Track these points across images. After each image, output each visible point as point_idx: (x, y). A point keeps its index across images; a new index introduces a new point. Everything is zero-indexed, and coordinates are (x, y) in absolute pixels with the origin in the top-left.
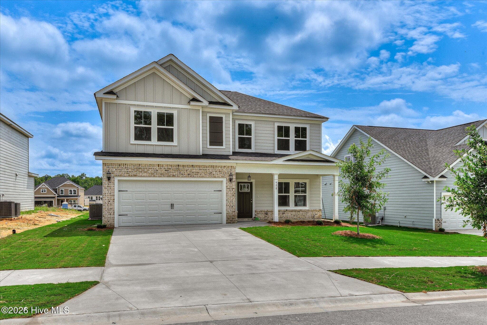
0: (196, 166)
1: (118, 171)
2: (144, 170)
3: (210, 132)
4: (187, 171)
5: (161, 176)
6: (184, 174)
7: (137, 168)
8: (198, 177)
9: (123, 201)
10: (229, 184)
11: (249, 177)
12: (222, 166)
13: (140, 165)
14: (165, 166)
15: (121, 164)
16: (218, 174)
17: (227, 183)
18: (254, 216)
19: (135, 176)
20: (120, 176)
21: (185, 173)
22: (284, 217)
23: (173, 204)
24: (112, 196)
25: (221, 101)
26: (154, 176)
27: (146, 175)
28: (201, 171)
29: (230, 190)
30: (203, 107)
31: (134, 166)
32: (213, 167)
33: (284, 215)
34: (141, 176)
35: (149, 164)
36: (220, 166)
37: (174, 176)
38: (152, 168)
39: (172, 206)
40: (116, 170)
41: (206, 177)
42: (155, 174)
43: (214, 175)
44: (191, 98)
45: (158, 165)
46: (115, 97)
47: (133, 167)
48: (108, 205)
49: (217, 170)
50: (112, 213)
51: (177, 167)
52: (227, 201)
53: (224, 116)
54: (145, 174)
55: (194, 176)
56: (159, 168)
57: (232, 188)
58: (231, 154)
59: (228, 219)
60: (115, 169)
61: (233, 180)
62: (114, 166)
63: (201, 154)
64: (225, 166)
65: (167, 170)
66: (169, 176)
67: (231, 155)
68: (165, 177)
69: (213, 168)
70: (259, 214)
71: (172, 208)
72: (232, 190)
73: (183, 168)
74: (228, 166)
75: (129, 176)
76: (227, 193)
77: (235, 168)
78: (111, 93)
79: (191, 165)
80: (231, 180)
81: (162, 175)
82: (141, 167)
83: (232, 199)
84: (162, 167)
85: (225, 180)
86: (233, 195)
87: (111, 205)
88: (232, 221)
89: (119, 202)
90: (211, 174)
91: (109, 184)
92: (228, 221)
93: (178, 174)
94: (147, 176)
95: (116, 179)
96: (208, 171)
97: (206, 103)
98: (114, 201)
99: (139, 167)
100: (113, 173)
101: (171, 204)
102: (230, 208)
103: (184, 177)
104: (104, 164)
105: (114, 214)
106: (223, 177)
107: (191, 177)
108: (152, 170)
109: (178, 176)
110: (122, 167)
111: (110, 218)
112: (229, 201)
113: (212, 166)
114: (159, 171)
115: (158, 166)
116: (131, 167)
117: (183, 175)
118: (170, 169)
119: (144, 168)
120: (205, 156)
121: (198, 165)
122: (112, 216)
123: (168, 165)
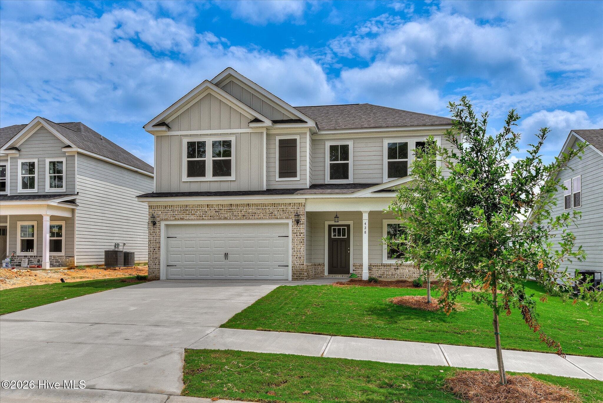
0: (253, 204)
1: (164, 214)
2: (192, 212)
3: (280, 160)
4: (241, 211)
5: (210, 219)
6: (238, 216)
7: (184, 210)
8: (255, 219)
9: (172, 249)
10: (296, 227)
11: (337, 217)
12: (286, 203)
13: (187, 206)
14: (215, 206)
15: (167, 206)
16: (282, 214)
17: (292, 226)
18: (351, 271)
19: (182, 219)
20: (167, 220)
21: (238, 214)
22: (398, 275)
23: (227, 254)
24: (157, 243)
25: (293, 118)
26: (203, 219)
27: (194, 218)
28: (258, 211)
29: (297, 235)
30: (267, 129)
31: (181, 208)
32: (274, 205)
33: (398, 272)
34: (189, 220)
35: (197, 205)
36: (283, 204)
37: (225, 218)
38: (200, 210)
39: (226, 255)
40: (162, 213)
41: (265, 219)
42: (204, 216)
43: (275, 215)
44: (252, 119)
45: (208, 205)
46: (164, 128)
47: (179, 209)
48: (153, 254)
49: (280, 209)
50: (157, 263)
51: (229, 207)
52: (293, 250)
53: (298, 137)
54: (192, 217)
55: (250, 218)
56: (209, 209)
57: (300, 233)
58: (308, 187)
59: (294, 274)
60: (160, 212)
61: (300, 222)
62: (159, 208)
63: (265, 189)
64: (290, 204)
65: (217, 212)
66: (220, 219)
67: (308, 189)
68: (215, 219)
69: (275, 207)
70: (359, 268)
71: (226, 259)
72: (300, 235)
73: (237, 208)
74: (294, 203)
75: (176, 219)
76: (292, 240)
77: (304, 206)
78: (162, 124)
79: (246, 204)
80: (298, 222)
81: (212, 218)
82: (188, 209)
83: (299, 247)
84: (212, 208)
85: (290, 222)
86: (301, 242)
87: (156, 254)
88: (300, 277)
89: (167, 251)
90: (272, 215)
91: (154, 230)
92: (294, 276)
93: (230, 216)
94: (194, 220)
95: (163, 224)
96: (267, 210)
97: (268, 123)
98: (159, 249)
99: (185, 209)
100: (158, 217)
101: (225, 254)
102: (297, 259)
103: (238, 219)
104: (150, 207)
105: (159, 264)
106: (287, 218)
107: (246, 219)
108: (200, 212)
109: (230, 219)
110: (168, 209)
111: (155, 269)
112: (295, 250)
113: (272, 204)
114: (209, 213)
115: (208, 207)
116: (178, 209)
117: (236, 217)
118: (221, 210)
119: (191, 210)
120: (270, 192)
121: (255, 204)
122: (157, 267)
123: (218, 205)
